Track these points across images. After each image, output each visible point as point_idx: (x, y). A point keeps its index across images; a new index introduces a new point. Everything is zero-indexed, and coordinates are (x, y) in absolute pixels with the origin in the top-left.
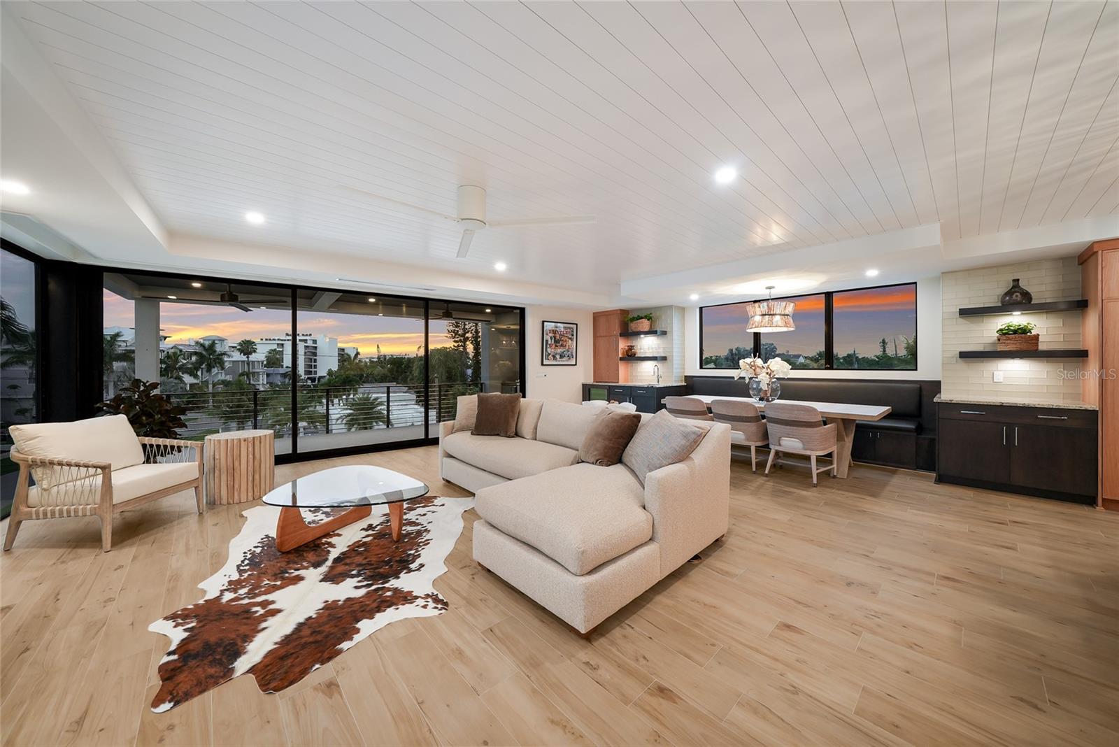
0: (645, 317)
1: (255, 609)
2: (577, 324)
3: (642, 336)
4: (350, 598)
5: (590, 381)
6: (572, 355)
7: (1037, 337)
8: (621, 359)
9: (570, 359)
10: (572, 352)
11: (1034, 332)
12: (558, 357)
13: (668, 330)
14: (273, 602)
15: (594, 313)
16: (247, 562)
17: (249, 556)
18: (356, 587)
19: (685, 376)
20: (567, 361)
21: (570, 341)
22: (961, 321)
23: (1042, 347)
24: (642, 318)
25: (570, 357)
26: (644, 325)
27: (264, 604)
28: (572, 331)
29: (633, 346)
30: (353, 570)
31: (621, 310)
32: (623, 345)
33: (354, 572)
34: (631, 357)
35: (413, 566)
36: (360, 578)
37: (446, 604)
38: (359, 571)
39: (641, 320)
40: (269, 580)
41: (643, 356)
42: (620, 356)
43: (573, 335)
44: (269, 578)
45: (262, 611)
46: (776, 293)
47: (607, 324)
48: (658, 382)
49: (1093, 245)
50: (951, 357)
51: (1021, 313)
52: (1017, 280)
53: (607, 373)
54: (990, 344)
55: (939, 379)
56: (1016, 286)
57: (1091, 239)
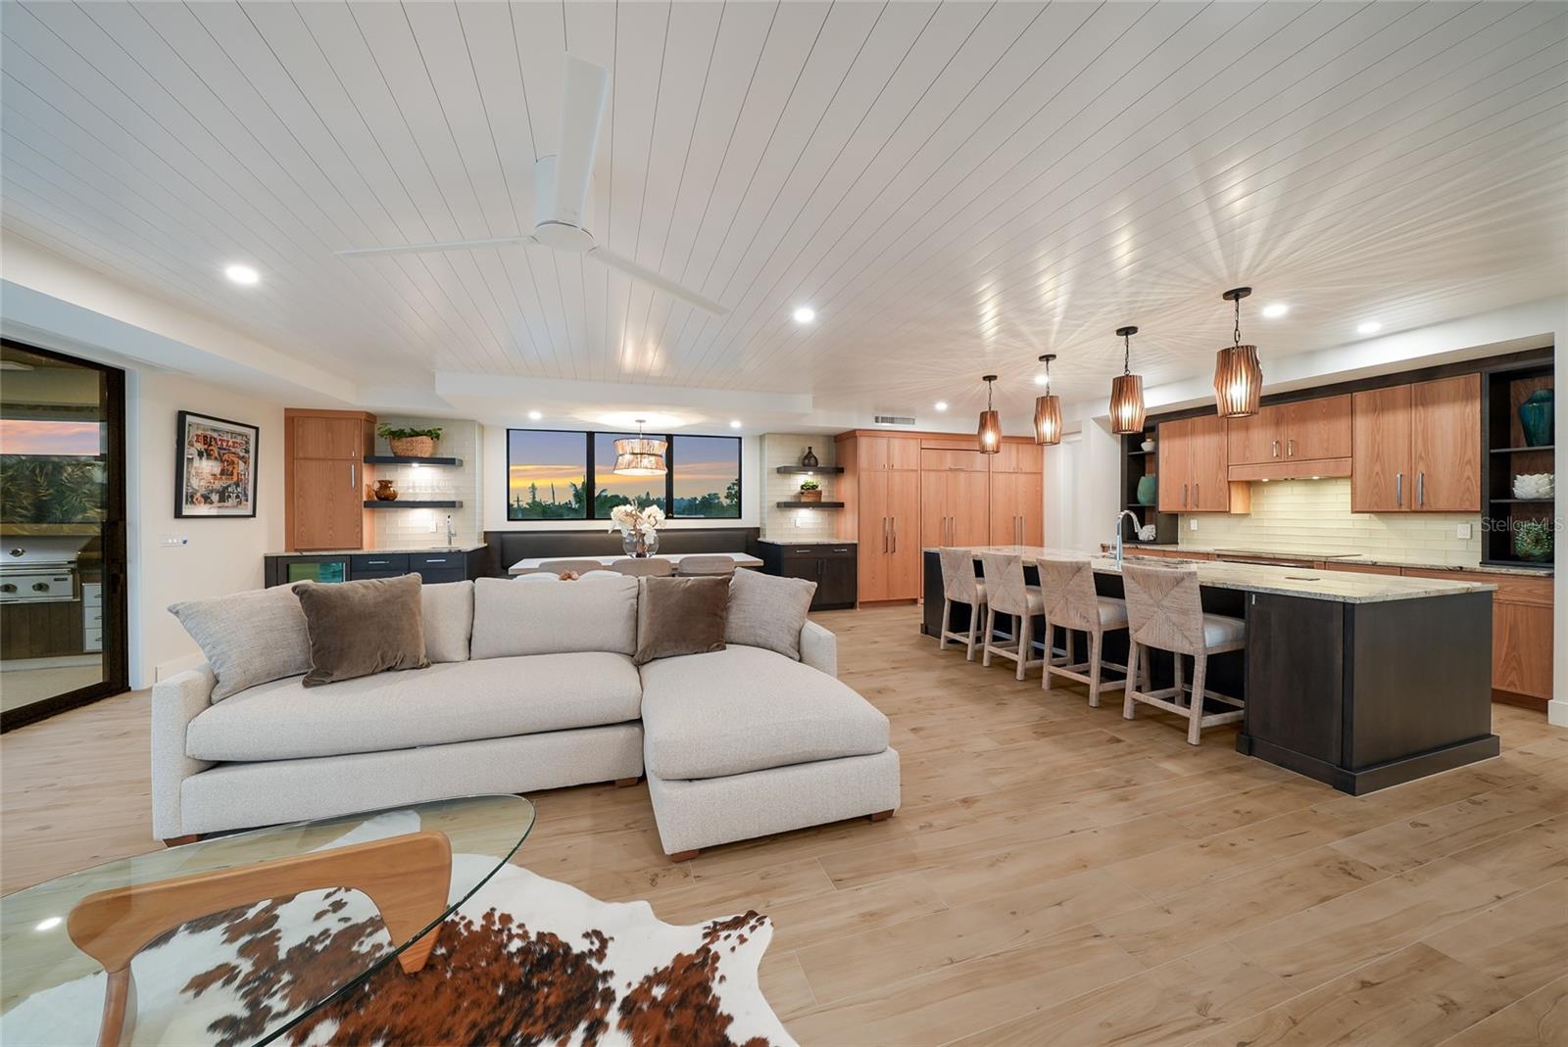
0: (429, 433)
2: (257, 429)
3: (415, 465)
5: (279, 549)
6: (246, 495)
7: (820, 493)
8: (368, 504)
9: (240, 503)
10: (245, 489)
11: (819, 488)
12: (215, 497)
13: (466, 459)
15: (286, 410)
19: (485, 532)
20: (233, 507)
21: (241, 463)
22: (778, 476)
23: (823, 500)
24: (418, 434)
25: (240, 499)
26: (425, 446)
28: (247, 443)
29: (391, 482)
31: (367, 413)
32: (370, 479)
34: (385, 499)
37: (752, 914)
39: (420, 437)
41: (411, 499)
42: (365, 499)
43: (247, 451)
46: (647, 428)
47: (329, 435)
48: (450, 542)
49: (855, 431)
50: (773, 507)
51: (811, 473)
52: (810, 448)
53: (330, 532)
54: (795, 496)
55: (758, 526)
56: (810, 452)
57: (856, 427)
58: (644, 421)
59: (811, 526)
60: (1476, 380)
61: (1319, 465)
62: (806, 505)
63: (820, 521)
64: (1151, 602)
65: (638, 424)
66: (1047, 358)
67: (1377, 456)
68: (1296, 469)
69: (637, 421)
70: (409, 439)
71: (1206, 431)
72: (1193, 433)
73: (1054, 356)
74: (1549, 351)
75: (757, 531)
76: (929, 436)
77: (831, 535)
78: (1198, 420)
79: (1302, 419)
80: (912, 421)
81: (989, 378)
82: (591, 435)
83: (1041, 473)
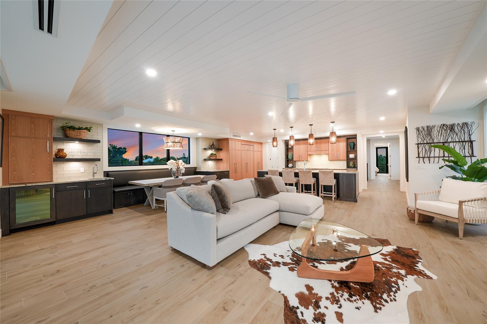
1: (390, 260)
3: (77, 142)
4: (355, 245)
11: (215, 155)
13: (101, 140)
14: (382, 258)
16: (394, 289)
17: (392, 294)
18: (350, 246)
22: (203, 151)
23: (217, 158)
27: (386, 259)
29: (63, 150)
30: (345, 252)
33: (346, 251)
35: (326, 241)
36: (346, 248)
38: (344, 250)
40: (382, 269)
44: (381, 270)
45: (387, 257)
47: (32, 126)
48: (94, 176)
49: (228, 138)
50: (203, 160)
51: (213, 150)
52: (213, 142)
53: (33, 174)
54: (208, 157)
55: (196, 166)
56: (213, 144)
57: (229, 137)
58: (174, 131)
59: (212, 166)
60: (345, 139)
61: (323, 152)
62: (212, 160)
63: (214, 164)
64: (325, 177)
65: (172, 132)
66: (292, 127)
67: (332, 150)
68: (319, 152)
69: (172, 131)
70: (79, 130)
71: (303, 144)
72: (300, 144)
73: (293, 127)
74: (356, 135)
75: (196, 168)
76: (244, 141)
77: (217, 169)
78: (302, 142)
79: (321, 143)
80: (240, 137)
81: (275, 129)
82: (141, 133)
83: (262, 152)
